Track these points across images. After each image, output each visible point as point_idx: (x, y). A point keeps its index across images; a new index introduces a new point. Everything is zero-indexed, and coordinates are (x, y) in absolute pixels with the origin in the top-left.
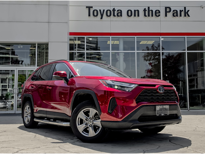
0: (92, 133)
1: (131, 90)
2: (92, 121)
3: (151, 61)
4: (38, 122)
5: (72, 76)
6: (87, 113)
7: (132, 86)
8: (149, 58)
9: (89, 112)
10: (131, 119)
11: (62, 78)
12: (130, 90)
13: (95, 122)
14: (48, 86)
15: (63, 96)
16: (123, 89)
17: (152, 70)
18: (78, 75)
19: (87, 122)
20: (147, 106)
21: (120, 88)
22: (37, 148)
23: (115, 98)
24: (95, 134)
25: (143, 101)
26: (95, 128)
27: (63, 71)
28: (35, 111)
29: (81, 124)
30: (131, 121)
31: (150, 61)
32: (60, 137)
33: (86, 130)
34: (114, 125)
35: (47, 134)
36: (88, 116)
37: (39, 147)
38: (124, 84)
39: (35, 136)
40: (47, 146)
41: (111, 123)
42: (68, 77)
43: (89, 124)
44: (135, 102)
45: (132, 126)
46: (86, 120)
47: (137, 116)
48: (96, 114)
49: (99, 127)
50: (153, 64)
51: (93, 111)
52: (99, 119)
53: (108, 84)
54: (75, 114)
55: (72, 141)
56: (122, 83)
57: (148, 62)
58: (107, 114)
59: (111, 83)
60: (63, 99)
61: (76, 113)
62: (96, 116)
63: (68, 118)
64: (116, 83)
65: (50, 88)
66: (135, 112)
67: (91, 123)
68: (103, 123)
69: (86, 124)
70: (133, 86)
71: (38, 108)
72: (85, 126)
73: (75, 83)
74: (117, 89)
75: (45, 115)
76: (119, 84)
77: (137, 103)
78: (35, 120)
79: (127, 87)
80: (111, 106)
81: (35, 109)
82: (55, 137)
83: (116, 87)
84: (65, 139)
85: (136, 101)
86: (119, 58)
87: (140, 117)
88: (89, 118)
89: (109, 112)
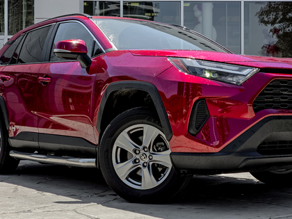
0: (148, 182)
1: (242, 80)
2: (148, 154)
3: (277, 26)
4: (20, 159)
5: (99, 52)
6: (136, 137)
7: (245, 72)
8: (272, 17)
9: (141, 133)
10: (242, 147)
11: (75, 56)
12: (241, 82)
13: (155, 157)
14: (42, 75)
15: (70, 101)
16: (223, 78)
17: (280, 46)
18: (115, 48)
19: (138, 157)
20: (279, 117)
21: (216, 76)
22: (24, 212)
23: (204, 99)
24: (157, 184)
25: (270, 107)
26: (157, 170)
27: (77, 39)
28: (11, 134)
29: (122, 162)
30: (242, 153)
31: (273, 23)
32: (73, 191)
33: (134, 175)
34: (203, 162)
35: (41, 186)
36: (140, 143)
37: (29, 211)
38: (226, 69)
39: (16, 190)
40: (47, 209)
41: (195, 158)
42: (89, 54)
43: (142, 162)
44: (250, 109)
45: (243, 164)
46: (135, 151)
47: (254, 142)
48: (159, 139)
49: (165, 169)
50: (281, 32)
51: (150, 132)
52: (167, 149)
53: (188, 68)
54: (108, 139)
55: (102, 199)
56: (221, 65)
57: (270, 27)
58: (187, 136)
59: (195, 64)
60: (72, 108)
61: (111, 136)
62: (159, 144)
63: (92, 149)
64: (207, 65)
65: (47, 80)
66: (252, 131)
67: (147, 160)
68: (176, 158)
69: (135, 162)
70: (248, 72)
71: (18, 127)
72: (131, 165)
73: (106, 68)
74: (211, 78)
75: (34, 144)
76: (214, 67)
77: (256, 111)
78: (13, 154)
79: (234, 75)
80: (194, 119)
81: (12, 129)
82: (60, 191)
83: (208, 75)
84: (85, 195)
85: (254, 106)
86: (202, 15)
87: (264, 143)
88: (141, 147)
89: (192, 132)
